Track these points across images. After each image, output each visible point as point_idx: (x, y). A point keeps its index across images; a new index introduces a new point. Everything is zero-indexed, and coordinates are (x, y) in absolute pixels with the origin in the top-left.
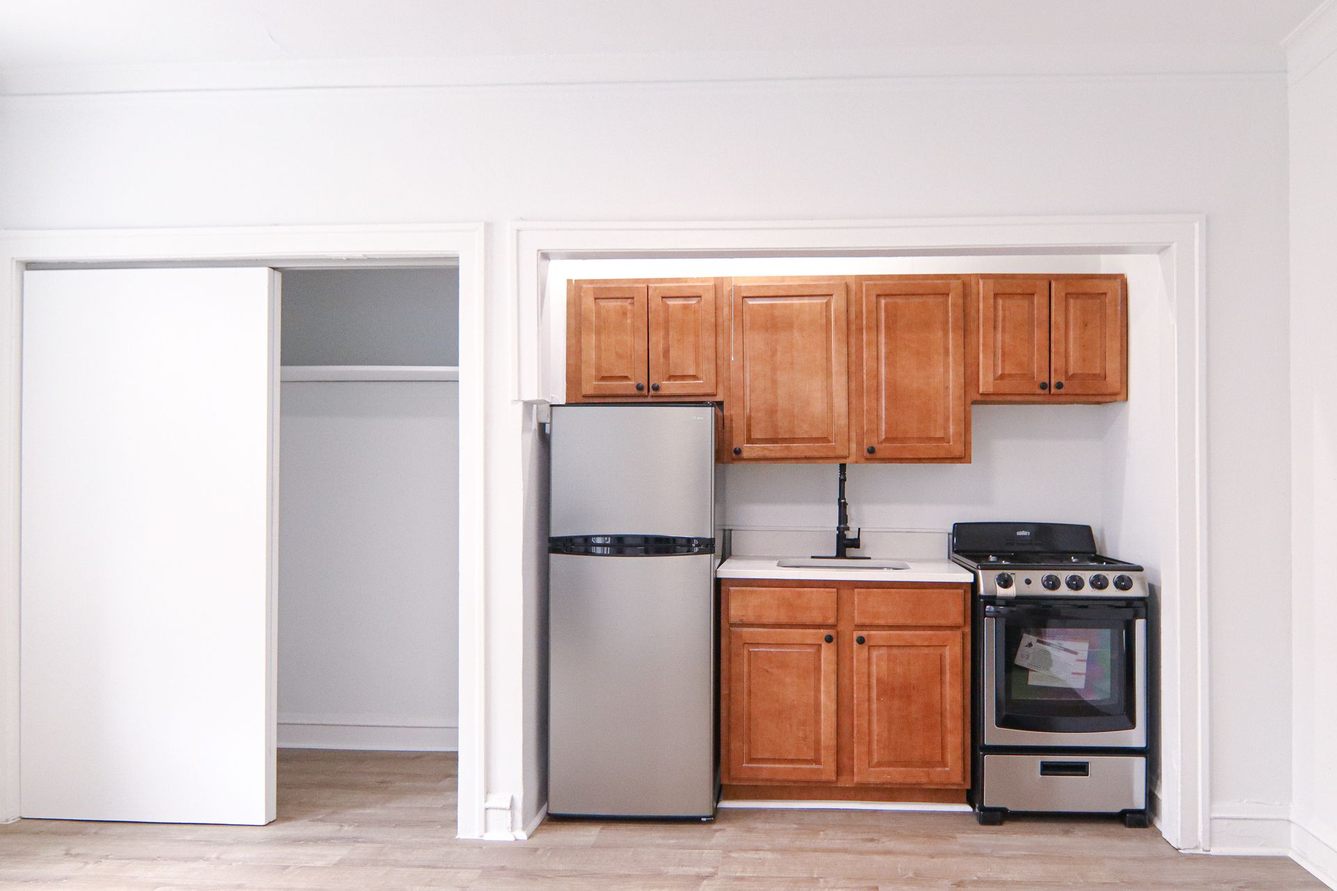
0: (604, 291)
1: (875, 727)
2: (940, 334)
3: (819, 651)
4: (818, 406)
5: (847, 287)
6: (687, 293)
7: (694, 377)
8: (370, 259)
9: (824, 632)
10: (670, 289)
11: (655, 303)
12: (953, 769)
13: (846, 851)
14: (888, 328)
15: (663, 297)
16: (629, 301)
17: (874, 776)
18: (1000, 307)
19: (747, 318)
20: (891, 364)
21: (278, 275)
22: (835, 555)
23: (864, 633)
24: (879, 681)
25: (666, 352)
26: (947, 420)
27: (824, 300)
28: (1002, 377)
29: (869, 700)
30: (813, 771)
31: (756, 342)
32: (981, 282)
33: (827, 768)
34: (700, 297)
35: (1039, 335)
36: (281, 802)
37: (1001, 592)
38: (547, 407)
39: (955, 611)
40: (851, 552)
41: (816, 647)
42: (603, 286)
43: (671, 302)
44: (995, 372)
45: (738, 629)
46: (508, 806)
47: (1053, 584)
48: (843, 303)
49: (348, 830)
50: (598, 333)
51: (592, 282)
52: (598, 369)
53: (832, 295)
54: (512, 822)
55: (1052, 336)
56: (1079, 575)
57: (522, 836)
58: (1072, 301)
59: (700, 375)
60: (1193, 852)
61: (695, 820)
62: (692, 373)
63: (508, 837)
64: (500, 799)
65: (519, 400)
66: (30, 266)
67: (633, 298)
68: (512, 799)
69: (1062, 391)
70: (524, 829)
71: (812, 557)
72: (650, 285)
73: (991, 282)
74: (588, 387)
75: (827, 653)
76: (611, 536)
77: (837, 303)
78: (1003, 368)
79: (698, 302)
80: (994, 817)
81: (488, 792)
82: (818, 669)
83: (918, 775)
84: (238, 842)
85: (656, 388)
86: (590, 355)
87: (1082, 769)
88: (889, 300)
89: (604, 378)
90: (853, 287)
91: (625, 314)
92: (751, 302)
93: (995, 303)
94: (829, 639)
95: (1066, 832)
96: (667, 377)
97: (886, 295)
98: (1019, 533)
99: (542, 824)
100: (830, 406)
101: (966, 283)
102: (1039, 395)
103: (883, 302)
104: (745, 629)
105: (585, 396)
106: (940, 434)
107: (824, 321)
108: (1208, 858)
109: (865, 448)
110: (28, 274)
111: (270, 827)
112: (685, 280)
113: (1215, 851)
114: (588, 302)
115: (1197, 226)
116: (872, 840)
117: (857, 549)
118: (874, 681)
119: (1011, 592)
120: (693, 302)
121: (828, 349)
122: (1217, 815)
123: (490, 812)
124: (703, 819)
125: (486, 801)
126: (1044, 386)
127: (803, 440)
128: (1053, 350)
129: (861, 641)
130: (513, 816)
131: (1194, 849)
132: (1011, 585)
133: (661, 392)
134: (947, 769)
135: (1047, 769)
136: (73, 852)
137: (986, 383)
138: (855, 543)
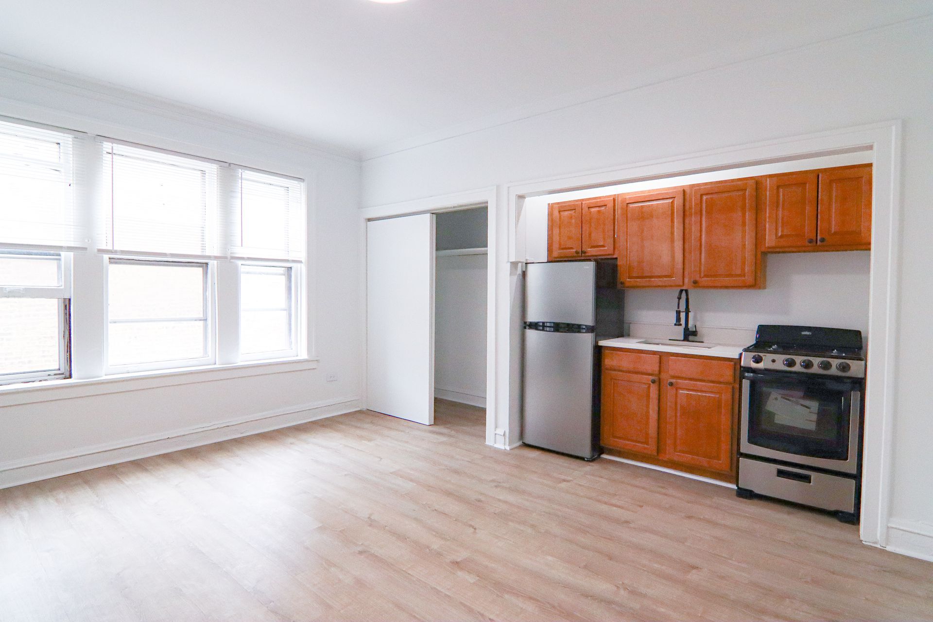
0: (563, 208)
1: (679, 432)
2: (740, 214)
3: (649, 387)
4: (666, 258)
5: (684, 191)
6: (598, 204)
7: (603, 246)
8: (461, 206)
9: (651, 378)
10: (592, 203)
11: (585, 210)
12: (723, 462)
13: (643, 488)
14: (707, 212)
15: (589, 208)
16: (574, 211)
17: (676, 457)
18: (781, 194)
19: (629, 215)
20: (709, 232)
21: (434, 216)
22: (682, 339)
23: (673, 381)
24: (682, 407)
25: (590, 234)
26: (744, 263)
27: (671, 201)
28: (781, 237)
29: (676, 416)
30: (645, 448)
31: (633, 226)
32: (768, 180)
33: (651, 448)
34: (606, 205)
35: (809, 209)
36: (435, 418)
37: (754, 365)
38: (524, 264)
39: (728, 374)
40: (691, 338)
41: (648, 385)
42: (564, 205)
43: (592, 210)
44: (776, 234)
45: (609, 372)
46: (503, 434)
47: (791, 363)
48: (681, 201)
49: (453, 433)
50: (560, 228)
51: (558, 203)
52: (560, 245)
53: (674, 197)
54: (505, 441)
55: (819, 208)
56: (811, 360)
57: (508, 448)
58: (834, 185)
59: (606, 245)
60: (872, 544)
61: (582, 459)
62: (602, 244)
63: (502, 447)
64: (500, 431)
65: (508, 262)
66: (369, 220)
67: (575, 209)
68: (505, 432)
69: (824, 243)
70: (509, 445)
71: (670, 340)
72: (583, 202)
73: (775, 179)
74: (556, 254)
75: (654, 389)
76: (554, 323)
77: (678, 202)
78: (782, 231)
79: (606, 208)
80: (746, 494)
81: (496, 427)
82: (648, 396)
83: (704, 462)
84: (418, 429)
85: (585, 253)
86: (556, 238)
87: (807, 479)
88: (709, 196)
89: (563, 249)
90: (688, 191)
91: (571, 217)
92: (631, 206)
93: (778, 192)
94: (654, 382)
95: (789, 513)
96: (590, 246)
97: (707, 194)
98: (803, 333)
99: (520, 446)
100: (673, 257)
101: (758, 183)
102: (808, 246)
103: (705, 198)
104: (613, 372)
105: (555, 258)
106: (739, 272)
107: (670, 212)
108: (883, 552)
109: (692, 280)
110: (368, 223)
111: (430, 427)
112: (600, 198)
113: (889, 548)
114: (556, 213)
115: (894, 128)
116: (663, 488)
117: (696, 337)
118: (679, 407)
119: (761, 366)
120: (603, 208)
121: (672, 227)
122: (893, 526)
123: (497, 436)
124: (586, 459)
125: (495, 431)
126: (811, 241)
127: (659, 277)
128: (819, 217)
129: (671, 384)
130: (505, 439)
131: (873, 543)
132: (761, 362)
133: (587, 254)
134: (720, 462)
135: (780, 473)
136: (373, 422)
137: (770, 240)
138: (695, 333)
